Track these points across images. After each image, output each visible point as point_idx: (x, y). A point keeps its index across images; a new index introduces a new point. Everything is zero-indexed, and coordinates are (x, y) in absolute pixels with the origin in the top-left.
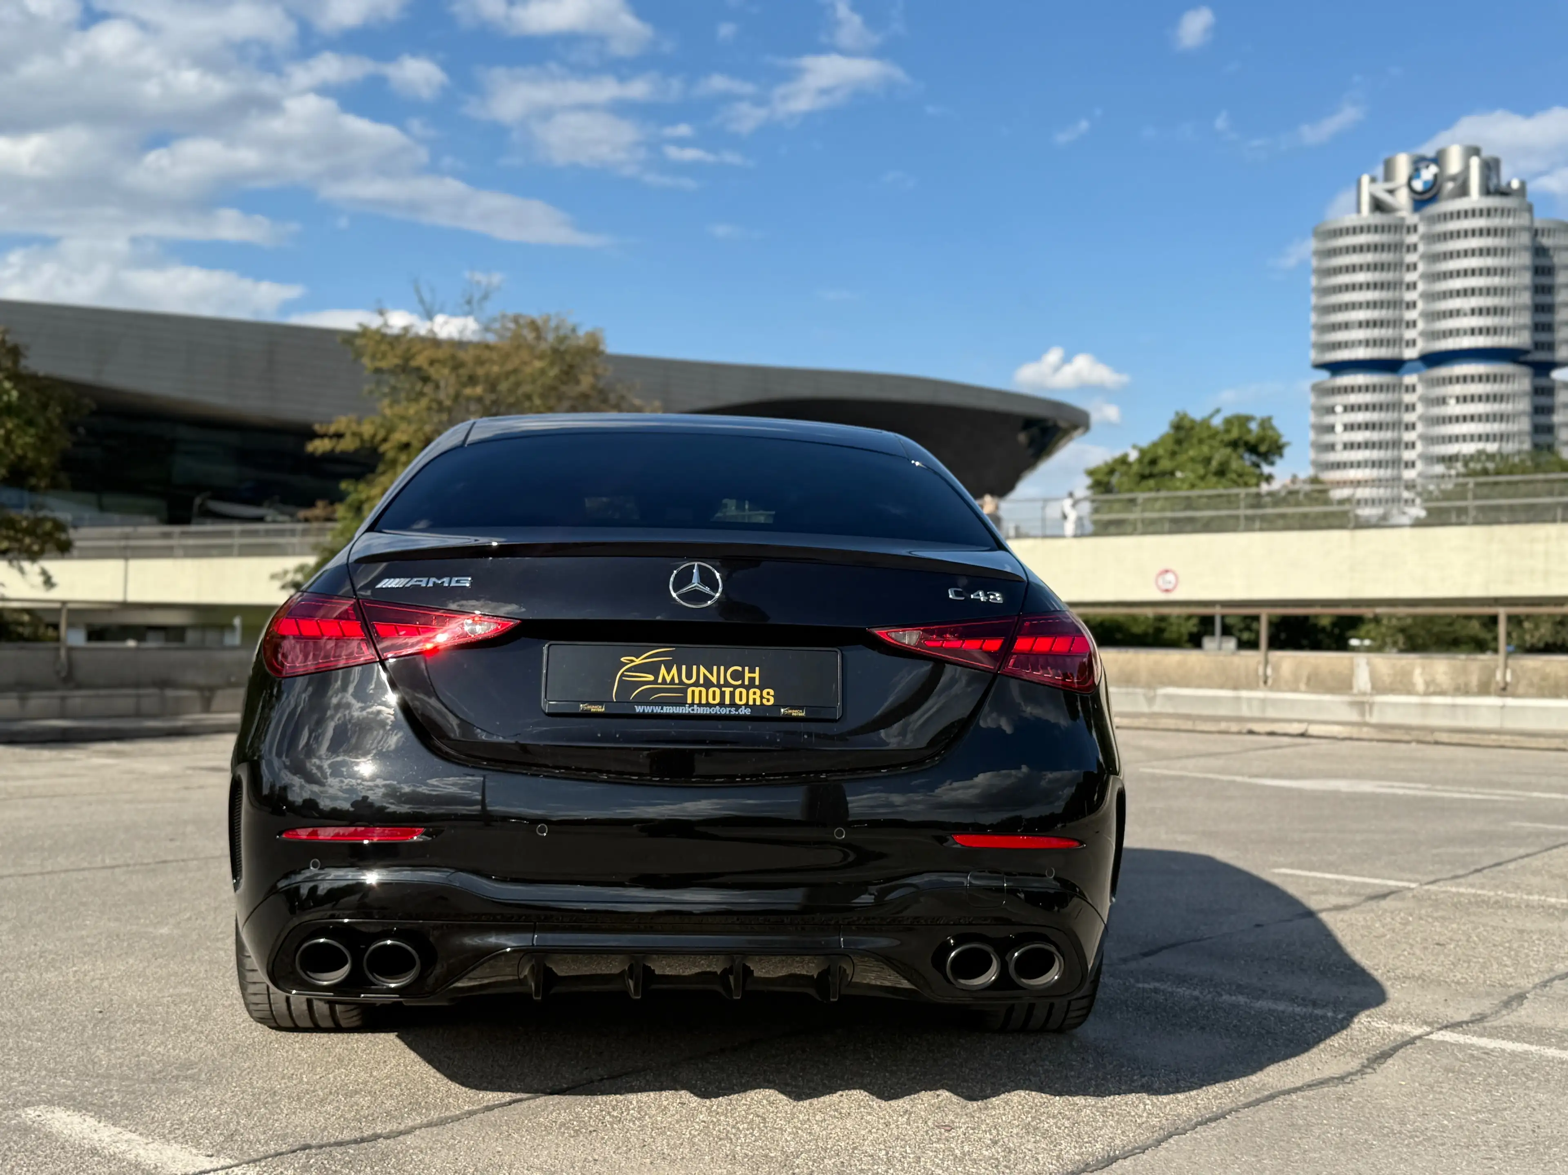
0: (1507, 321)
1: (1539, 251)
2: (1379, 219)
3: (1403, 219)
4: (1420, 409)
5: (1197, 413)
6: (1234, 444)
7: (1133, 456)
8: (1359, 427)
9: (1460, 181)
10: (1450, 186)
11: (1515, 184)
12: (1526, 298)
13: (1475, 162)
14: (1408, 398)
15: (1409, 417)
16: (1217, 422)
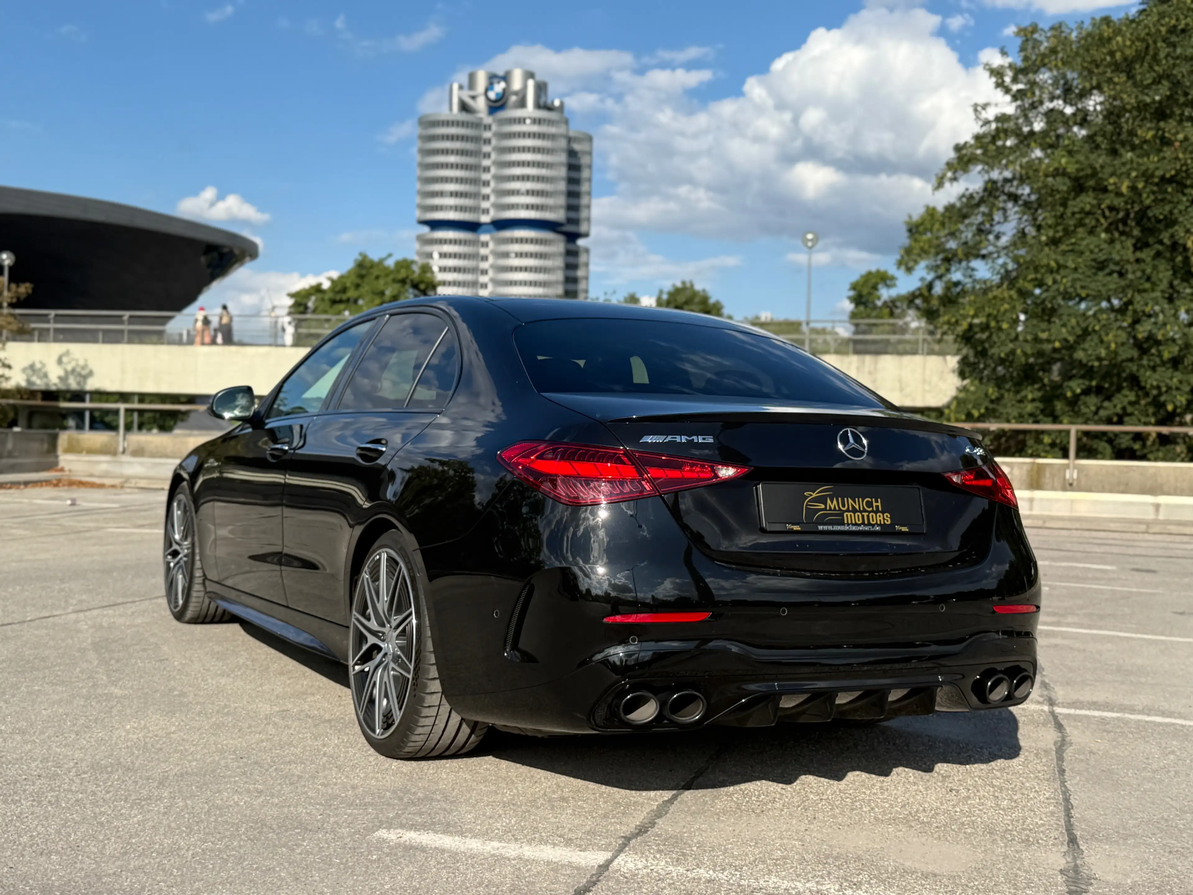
0: (550, 201)
1: (572, 153)
2: (464, 117)
3: (481, 119)
4: (491, 260)
5: (375, 256)
6: (403, 282)
7: (326, 285)
8: (450, 269)
9: (521, 96)
10: (513, 99)
11: (557, 103)
12: (562, 186)
13: (531, 83)
14: (483, 251)
15: (484, 265)
16: (390, 263)
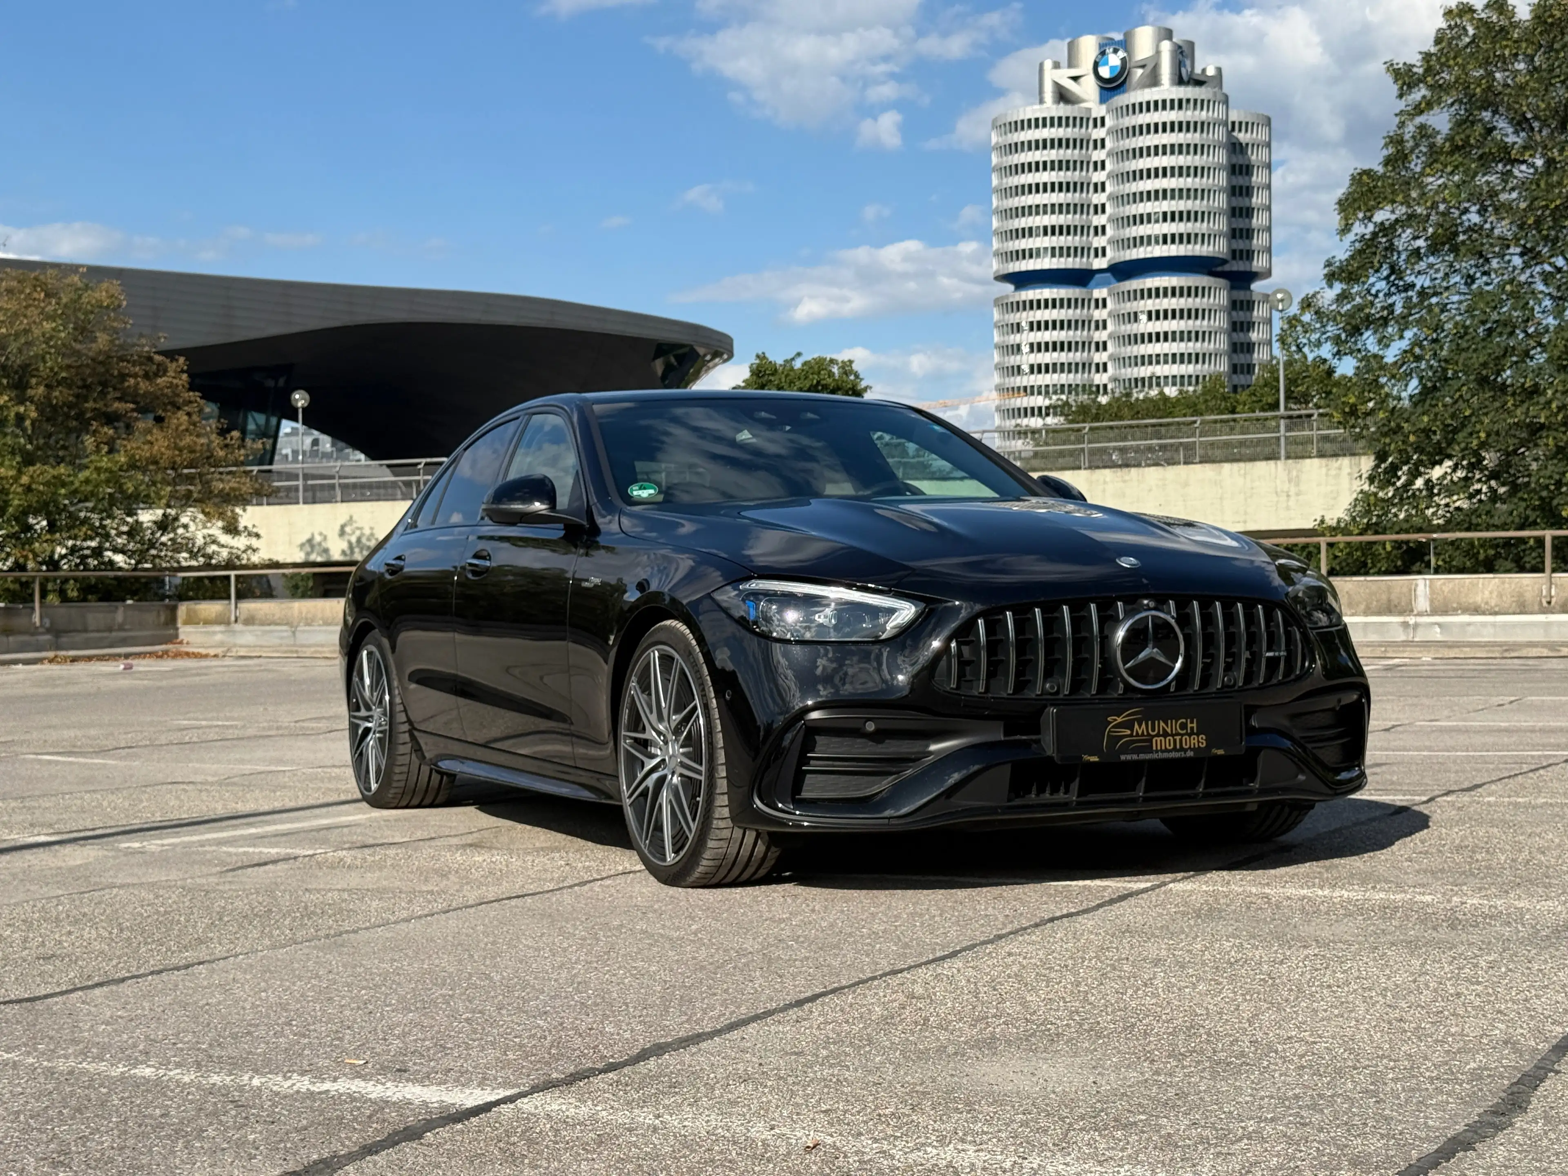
0: (1201, 227)
1: (1236, 148)
2: (1063, 111)
3: (1089, 110)
4: (1111, 326)
8: (1046, 347)
9: (1149, 68)
10: (1138, 73)
11: (1211, 72)
12: (1221, 201)
14: (1099, 314)
15: (1100, 336)
